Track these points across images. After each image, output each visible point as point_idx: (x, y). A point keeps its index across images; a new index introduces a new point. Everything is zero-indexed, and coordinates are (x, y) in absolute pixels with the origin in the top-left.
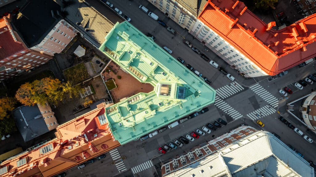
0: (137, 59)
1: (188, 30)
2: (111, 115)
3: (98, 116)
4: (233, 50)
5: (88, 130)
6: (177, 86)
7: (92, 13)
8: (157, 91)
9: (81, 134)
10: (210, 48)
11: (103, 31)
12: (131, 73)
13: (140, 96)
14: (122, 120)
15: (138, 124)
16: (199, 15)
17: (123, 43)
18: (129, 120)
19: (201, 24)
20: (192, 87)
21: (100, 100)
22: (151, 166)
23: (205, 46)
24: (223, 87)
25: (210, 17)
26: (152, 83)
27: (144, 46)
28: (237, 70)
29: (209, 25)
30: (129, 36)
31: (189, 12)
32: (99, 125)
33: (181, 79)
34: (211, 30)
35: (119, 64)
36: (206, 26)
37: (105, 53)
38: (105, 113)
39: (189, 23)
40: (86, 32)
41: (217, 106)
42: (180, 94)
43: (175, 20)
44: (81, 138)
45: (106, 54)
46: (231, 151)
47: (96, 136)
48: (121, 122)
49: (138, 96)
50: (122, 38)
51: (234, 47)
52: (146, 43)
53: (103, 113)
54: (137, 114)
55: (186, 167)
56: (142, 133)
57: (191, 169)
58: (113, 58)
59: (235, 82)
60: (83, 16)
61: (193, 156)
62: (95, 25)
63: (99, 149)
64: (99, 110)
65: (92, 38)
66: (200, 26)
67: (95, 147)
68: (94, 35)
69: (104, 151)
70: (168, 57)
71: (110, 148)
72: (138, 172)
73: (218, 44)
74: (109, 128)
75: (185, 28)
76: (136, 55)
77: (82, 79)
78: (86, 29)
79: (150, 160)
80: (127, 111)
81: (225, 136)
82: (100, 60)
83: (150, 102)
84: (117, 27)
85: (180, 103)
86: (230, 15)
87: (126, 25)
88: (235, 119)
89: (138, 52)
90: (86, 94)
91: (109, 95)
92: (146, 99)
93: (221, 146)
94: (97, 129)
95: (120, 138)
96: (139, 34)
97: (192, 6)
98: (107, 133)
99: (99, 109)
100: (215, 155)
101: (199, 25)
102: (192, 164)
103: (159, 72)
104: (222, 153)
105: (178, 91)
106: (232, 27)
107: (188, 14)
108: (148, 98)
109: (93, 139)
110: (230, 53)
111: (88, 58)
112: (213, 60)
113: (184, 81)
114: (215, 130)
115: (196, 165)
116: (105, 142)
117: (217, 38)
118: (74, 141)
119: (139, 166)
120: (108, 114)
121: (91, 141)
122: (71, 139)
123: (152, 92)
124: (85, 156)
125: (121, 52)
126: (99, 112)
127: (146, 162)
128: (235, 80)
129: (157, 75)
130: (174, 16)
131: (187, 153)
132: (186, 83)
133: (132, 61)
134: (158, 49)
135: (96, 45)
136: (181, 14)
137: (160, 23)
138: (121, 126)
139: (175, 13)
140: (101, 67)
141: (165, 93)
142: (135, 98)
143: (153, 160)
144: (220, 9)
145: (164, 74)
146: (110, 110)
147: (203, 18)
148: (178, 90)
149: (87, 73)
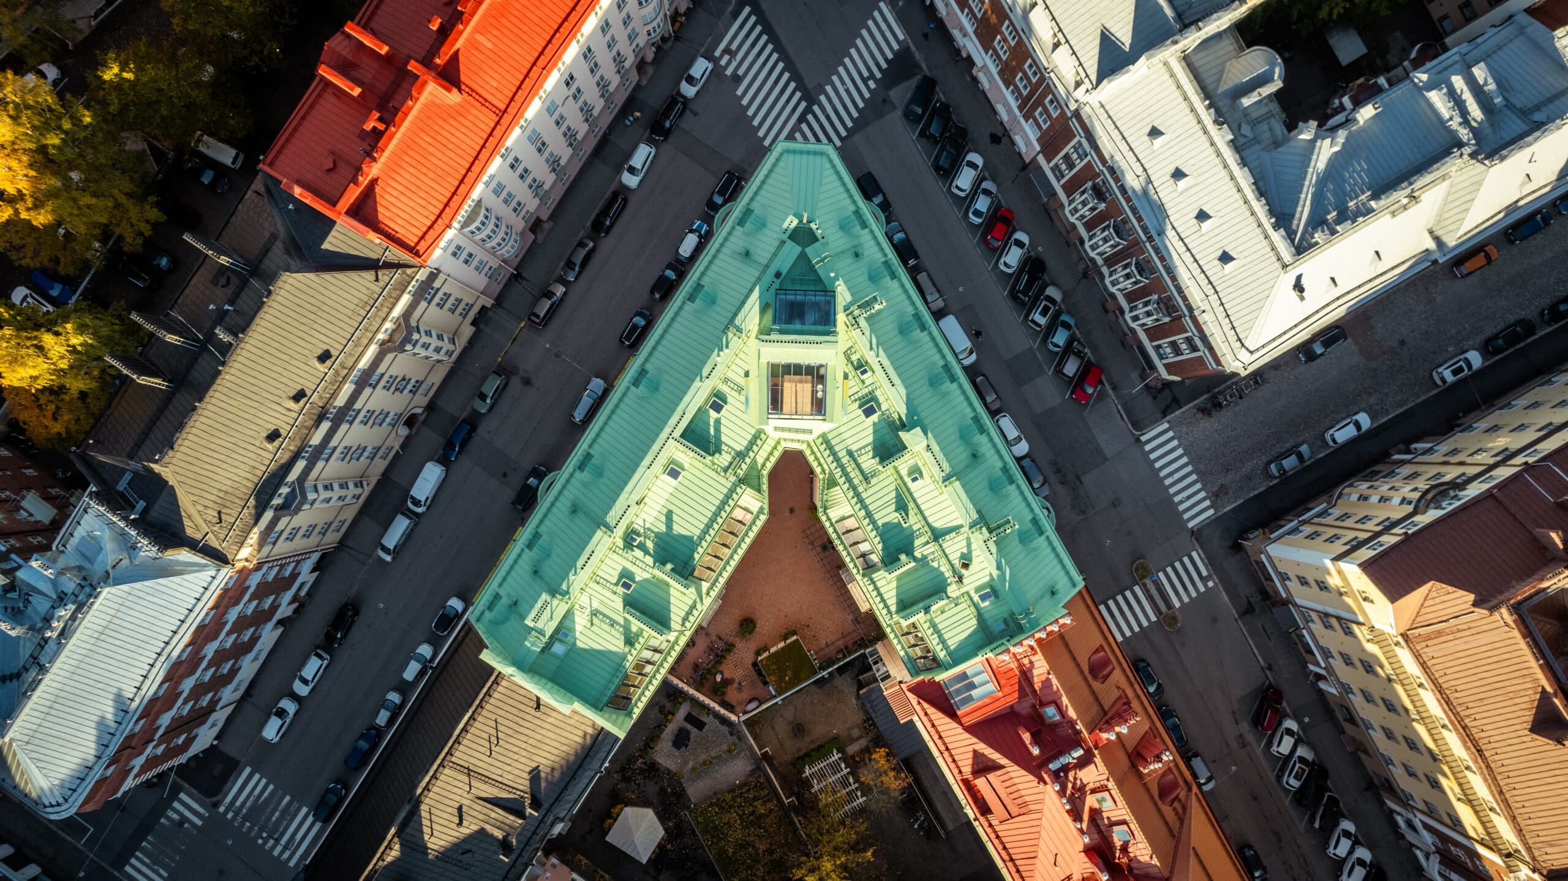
0: (656, 544)
1: (483, 307)
2: (946, 647)
3: (952, 714)
4: (566, 76)
5: (1030, 753)
6: (774, 336)
7: (449, 787)
8: (804, 431)
9: (1048, 787)
10: (562, 189)
11: (533, 727)
12: (724, 568)
13: (834, 514)
14: (963, 590)
15: (979, 512)
16: (405, 257)
17: (581, 621)
18: (963, 556)
19: (451, 241)
20: (771, 260)
21: (867, 713)
22: (1171, 434)
23: (553, 217)
24: (750, 113)
25: (412, 204)
26: (768, 459)
27: (586, 514)
28: (659, 48)
29: (454, 204)
30: (545, 596)
31: (397, 311)
32: (998, 704)
33: (738, 321)
34: (475, 194)
35: (688, 634)
36: (459, 218)
37: (641, 705)
38: (937, 679)
39: (448, 305)
40: (543, 811)
41: (844, 133)
42: (810, 317)
43: (437, 378)
44: (1070, 785)
45: (645, 700)
46: (1067, 41)
47: (1050, 711)
48: (973, 594)
49: (838, 526)
50: (557, 630)
51: (549, 73)
52: (574, 510)
53: (937, 686)
54: (930, 520)
55: (1162, 259)
56: (1018, 487)
57: (1170, 233)
58: (661, 665)
59: (717, 53)
60: (465, 831)
61: (1103, 230)
62: (508, 768)
63: (1116, 694)
64: (923, 709)
65: (573, 777)
66: (459, 248)
67: (1105, 713)
68: (553, 769)
69: (1120, 664)
70: (630, 394)
71: (1106, 639)
72: (1203, 494)
73: (539, 150)
74: (1008, 651)
75: (473, 323)
76: (638, 553)
77: (771, 810)
78: (529, 811)
79: (1138, 440)
80: (914, 570)
81: (991, 80)
82: (670, 729)
83: (860, 460)
84: (505, 658)
85: (856, 313)
86: (397, 105)
87: (488, 615)
88: (901, 37)
89: (620, 543)
90: (844, 783)
91: (840, 670)
92: (849, 480)
93: (1043, 96)
94: (1017, 708)
95: (1053, 593)
96: (530, 546)
97: (365, 298)
98: (1033, 659)
99: (918, 708)
100: (1094, 119)
101: (454, 254)
102: (1145, 229)
103: (712, 432)
104: (1078, 84)
105: (798, 326)
106: (455, 90)
107: (407, 314)
108: (845, 474)
109: (1072, 723)
110: (579, 91)
111: (662, 790)
112: (619, 170)
113: (743, 303)
114: (963, 133)
115: (1148, 208)
116: (1078, 665)
117: (510, 160)
118: (1086, 816)
119: (1172, 491)
120: (936, 664)
121: (1079, 732)
122: (1081, 831)
123: (811, 459)
124: (1158, 758)
125: (626, 628)
126: (931, 710)
127: (1153, 456)
128: (710, 57)
129: (724, 438)
130: (419, 383)
131: (1093, 260)
132: (756, 293)
133: (669, 566)
134: (596, 446)
135: (602, 755)
136: (408, 347)
137: (459, 452)
138: (992, 591)
139: (404, 379)
140: (704, 724)
141: (814, 392)
142: (848, 539)
143: (1139, 425)
144: (370, 155)
145: (718, 402)
146: (919, 654)
147: (422, 238)
148: (791, 327)
149: (740, 787)
